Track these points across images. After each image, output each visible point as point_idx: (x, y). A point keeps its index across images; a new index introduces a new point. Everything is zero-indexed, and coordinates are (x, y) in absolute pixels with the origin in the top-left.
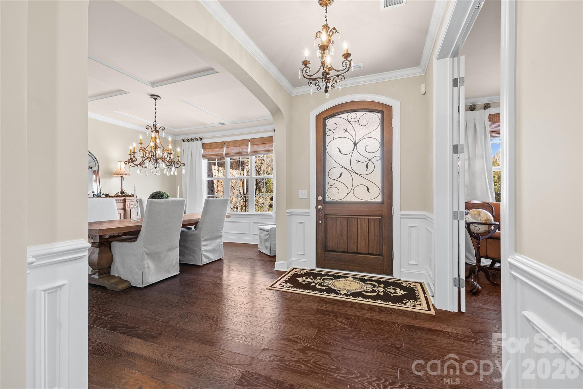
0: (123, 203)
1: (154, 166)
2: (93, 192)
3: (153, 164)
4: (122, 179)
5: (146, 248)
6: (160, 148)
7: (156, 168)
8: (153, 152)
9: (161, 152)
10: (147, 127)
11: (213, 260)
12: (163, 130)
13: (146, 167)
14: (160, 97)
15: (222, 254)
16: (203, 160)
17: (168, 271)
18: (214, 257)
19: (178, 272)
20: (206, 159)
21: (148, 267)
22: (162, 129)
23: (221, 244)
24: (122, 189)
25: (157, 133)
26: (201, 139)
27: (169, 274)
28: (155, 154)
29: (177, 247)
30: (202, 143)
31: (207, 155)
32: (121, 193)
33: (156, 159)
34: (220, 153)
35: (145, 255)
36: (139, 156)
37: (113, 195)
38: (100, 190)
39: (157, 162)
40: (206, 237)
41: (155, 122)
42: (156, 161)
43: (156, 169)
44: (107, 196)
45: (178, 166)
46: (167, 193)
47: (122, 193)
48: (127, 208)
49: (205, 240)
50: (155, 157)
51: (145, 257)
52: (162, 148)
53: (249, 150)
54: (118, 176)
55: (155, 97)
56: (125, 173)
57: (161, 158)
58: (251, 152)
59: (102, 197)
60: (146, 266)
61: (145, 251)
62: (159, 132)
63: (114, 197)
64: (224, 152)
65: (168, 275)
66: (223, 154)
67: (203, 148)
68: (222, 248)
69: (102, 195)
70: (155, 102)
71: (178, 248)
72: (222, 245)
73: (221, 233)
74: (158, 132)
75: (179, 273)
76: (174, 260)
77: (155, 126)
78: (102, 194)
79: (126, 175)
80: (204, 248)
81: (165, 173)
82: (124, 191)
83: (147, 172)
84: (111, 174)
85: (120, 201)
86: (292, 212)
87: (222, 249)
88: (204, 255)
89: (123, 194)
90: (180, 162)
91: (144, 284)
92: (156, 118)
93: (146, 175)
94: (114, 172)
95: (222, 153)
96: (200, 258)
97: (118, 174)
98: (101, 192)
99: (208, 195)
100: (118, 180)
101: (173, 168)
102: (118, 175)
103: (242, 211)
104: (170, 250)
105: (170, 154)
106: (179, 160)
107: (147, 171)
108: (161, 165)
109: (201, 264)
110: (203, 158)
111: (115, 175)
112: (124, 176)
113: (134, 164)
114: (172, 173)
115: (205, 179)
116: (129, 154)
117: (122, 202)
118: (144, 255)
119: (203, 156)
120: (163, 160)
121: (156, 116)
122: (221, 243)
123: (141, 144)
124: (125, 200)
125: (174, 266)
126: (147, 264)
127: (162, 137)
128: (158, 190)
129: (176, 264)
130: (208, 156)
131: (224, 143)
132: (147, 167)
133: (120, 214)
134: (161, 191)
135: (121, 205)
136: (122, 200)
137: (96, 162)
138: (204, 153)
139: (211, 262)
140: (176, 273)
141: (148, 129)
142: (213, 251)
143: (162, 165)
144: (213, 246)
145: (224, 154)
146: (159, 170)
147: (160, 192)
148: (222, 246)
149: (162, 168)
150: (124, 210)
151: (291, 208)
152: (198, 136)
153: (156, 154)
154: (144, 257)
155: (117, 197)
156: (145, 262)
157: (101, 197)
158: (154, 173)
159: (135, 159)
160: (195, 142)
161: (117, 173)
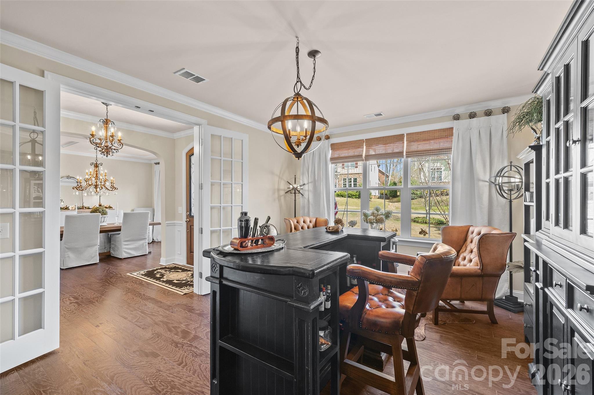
12: (101, 165)
19: (97, 261)
23: (145, 245)
29: (96, 245)
40: (127, 239)
80: (124, 246)
86: (175, 223)
96: (121, 253)
125: (94, 257)
144: (135, 246)
151: (175, 220)
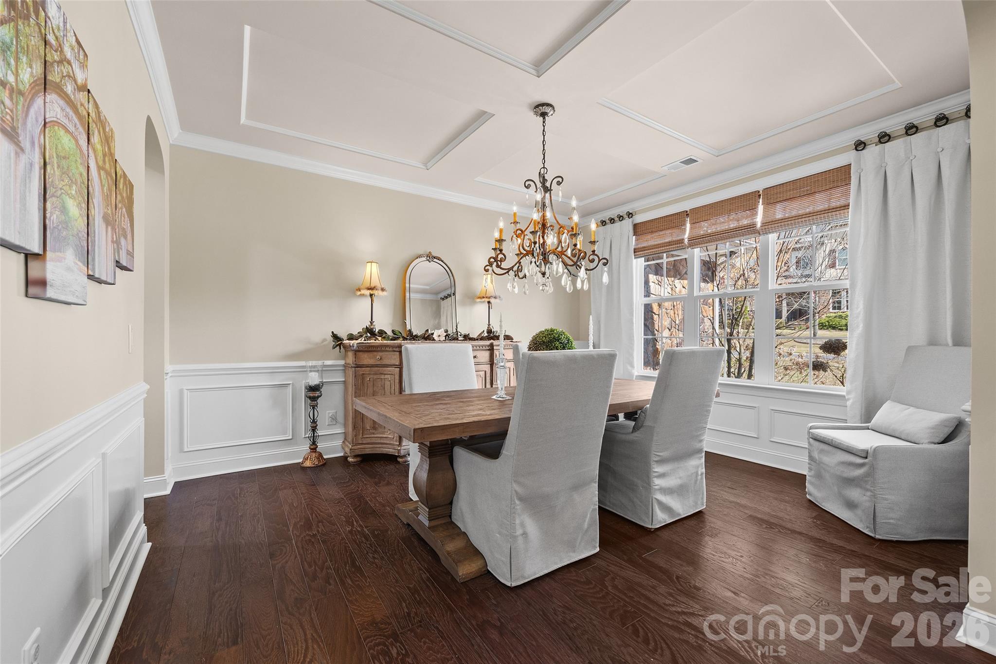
0: (489, 352)
1: (539, 269)
2: (446, 331)
3: (537, 264)
4: (489, 307)
5: (519, 483)
6: (552, 228)
7: (544, 274)
8: (538, 234)
9: (556, 235)
10: (527, 183)
11: (679, 515)
13: (525, 276)
14: (554, 108)
15: (702, 499)
16: (634, 261)
17: (572, 546)
18: (682, 508)
19: (595, 547)
20: (642, 257)
21: (525, 534)
22: (558, 182)
23: (700, 473)
24: (489, 325)
25: (548, 195)
26: (630, 215)
27: (574, 552)
28: (542, 241)
29: (593, 481)
30: (632, 223)
31: (644, 249)
32: (488, 333)
33: (545, 254)
34: (674, 239)
35: (517, 502)
36: (511, 249)
37: (475, 336)
38: (457, 326)
39: (546, 261)
40: (665, 454)
41: (544, 168)
42: (545, 258)
43: (544, 279)
44: (467, 338)
45: (592, 266)
46: (566, 333)
47: (490, 331)
48: (495, 362)
49: (662, 461)
50: (542, 250)
51: (518, 507)
52: (557, 227)
53: (759, 220)
54: (484, 302)
55: (542, 109)
56: (493, 294)
57: (554, 252)
58: (764, 224)
59: (459, 339)
60: (519, 532)
61: (515, 491)
62: (551, 190)
63: (477, 340)
64: (687, 236)
65: (572, 554)
66: (683, 239)
67: (635, 233)
68: (702, 482)
69: (459, 336)
70: (544, 122)
71: (595, 482)
72: (702, 474)
73: (701, 441)
74: (548, 190)
75: (598, 549)
76: (587, 515)
77: (544, 177)
78: (459, 334)
79: (495, 298)
80: (658, 482)
81: (563, 284)
82: (492, 328)
83: (527, 286)
84: (473, 298)
85: (484, 348)
87: (702, 487)
88: (660, 503)
89: (491, 335)
90: (596, 255)
91: (515, 580)
92: (544, 159)
93: (525, 293)
94: (478, 294)
95: (681, 238)
96: (648, 509)
97: (483, 297)
98: (458, 330)
99: (644, 335)
100: (482, 308)
101: (582, 273)
102: (483, 300)
103: (729, 376)
104: (577, 487)
105: (575, 235)
106: (594, 251)
107: (526, 284)
108: (555, 266)
109: (650, 527)
110: (635, 255)
111: (479, 300)
112: (492, 300)
113: (503, 269)
114: (579, 285)
115: (639, 301)
116: (492, 249)
117: (488, 350)
118: (515, 503)
119: (635, 252)
120: (560, 255)
121: (544, 155)
122: (700, 469)
123: (515, 223)
124: (492, 345)
125: (587, 531)
126: (523, 525)
127: (558, 201)
128: (549, 327)
129: (590, 526)
130: (646, 250)
131: (686, 214)
132: (527, 274)
133: (484, 372)
134: (554, 328)
135: (484, 356)
136: (488, 346)
137: (452, 278)
138: (636, 244)
139: (674, 520)
140: (590, 551)
141: (528, 187)
142: (679, 491)
143: (557, 267)
144: (680, 478)
145: (686, 241)
146: (551, 281)
147: (552, 330)
148: (702, 478)
149: (557, 275)
150: (491, 364)
152: (623, 210)
153: (544, 242)
154: (514, 508)
155: (481, 339)
156: (517, 522)
157: (457, 339)
158: (541, 288)
159: (503, 256)
160: (617, 224)
161: (481, 296)
